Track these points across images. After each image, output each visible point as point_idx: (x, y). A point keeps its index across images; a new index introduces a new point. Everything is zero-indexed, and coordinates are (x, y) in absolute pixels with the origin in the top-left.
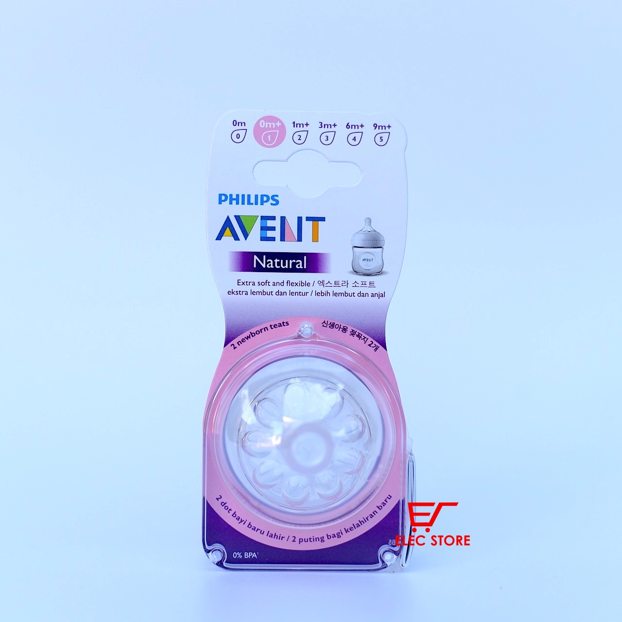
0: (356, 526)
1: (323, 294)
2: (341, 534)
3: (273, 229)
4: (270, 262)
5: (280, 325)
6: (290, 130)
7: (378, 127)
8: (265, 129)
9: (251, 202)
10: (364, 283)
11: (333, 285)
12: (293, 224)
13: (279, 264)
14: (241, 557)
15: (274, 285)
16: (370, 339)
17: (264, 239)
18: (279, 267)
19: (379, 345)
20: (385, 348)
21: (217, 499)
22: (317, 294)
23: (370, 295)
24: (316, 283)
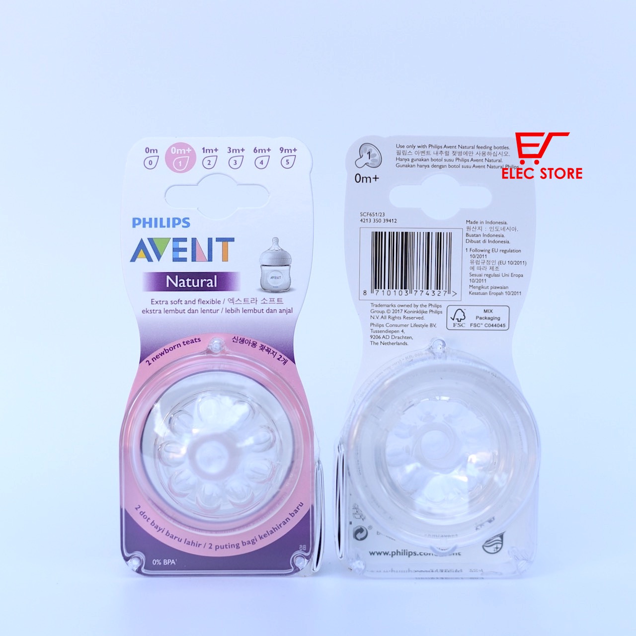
0: (270, 533)
1: (233, 311)
2: (255, 541)
3: (185, 250)
4: (182, 282)
5: (192, 342)
6: (200, 155)
7: (284, 150)
8: (176, 155)
9: (164, 225)
10: (272, 300)
11: (243, 302)
12: (203, 245)
13: (190, 283)
14: (160, 564)
15: (186, 303)
16: (279, 353)
17: (176, 259)
18: (191, 286)
19: (288, 359)
20: (293, 361)
21: (136, 509)
22: (227, 311)
23: (278, 311)
24: (226, 301)
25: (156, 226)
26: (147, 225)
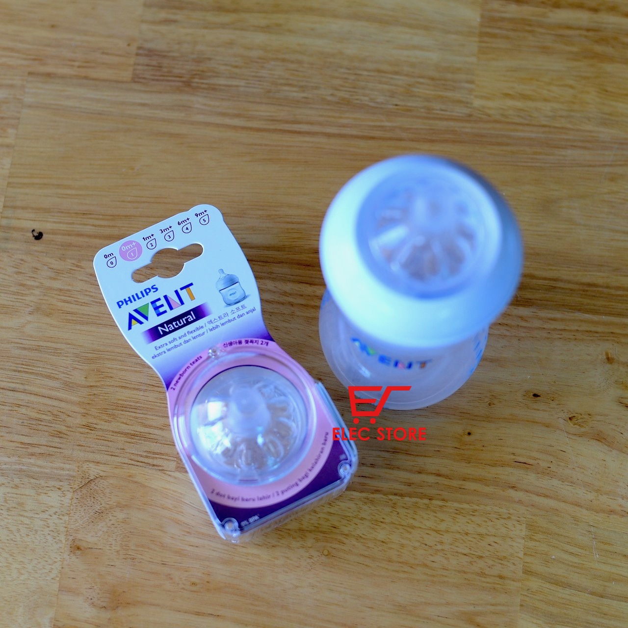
0: (314, 464)
1: (215, 328)
2: (307, 474)
3: (162, 306)
4: (170, 326)
5: (197, 361)
6: (143, 244)
7: (199, 215)
8: (127, 251)
10: (238, 309)
11: (219, 319)
12: (173, 297)
13: (177, 324)
14: (247, 523)
15: (180, 338)
16: (260, 340)
17: (159, 314)
18: (178, 326)
19: (268, 341)
21: (213, 493)
22: (211, 330)
23: (246, 314)
24: (207, 324)
25: (135, 300)
26: (129, 302)
